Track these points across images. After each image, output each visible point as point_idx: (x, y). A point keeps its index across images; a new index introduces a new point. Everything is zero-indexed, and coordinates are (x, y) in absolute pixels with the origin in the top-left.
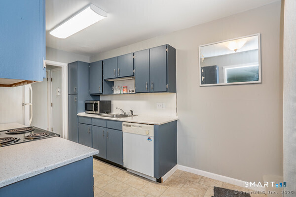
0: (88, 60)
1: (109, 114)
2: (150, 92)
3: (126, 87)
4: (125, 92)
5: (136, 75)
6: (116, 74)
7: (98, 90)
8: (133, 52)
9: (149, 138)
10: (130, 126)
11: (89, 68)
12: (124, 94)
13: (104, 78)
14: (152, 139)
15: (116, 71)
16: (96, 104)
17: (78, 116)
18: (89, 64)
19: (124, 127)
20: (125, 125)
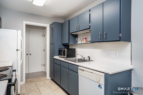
0: (62, 21)
1: (74, 58)
2: (103, 42)
3: (86, 38)
4: (84, 42)
5: (91, 27)
6: (77, 29)
7: (66, 41)
8: (89, 9)
9: (99, 85)
10: (83, 70)
11: (62, 26)
12: (84, 43)
13: (70, 32)
14: (103, 86)
15: (77, 26)
16: (64, 51)
17: (54, 58)
18: (62, 24)
19: (79, 71)
20: (80, 69)
